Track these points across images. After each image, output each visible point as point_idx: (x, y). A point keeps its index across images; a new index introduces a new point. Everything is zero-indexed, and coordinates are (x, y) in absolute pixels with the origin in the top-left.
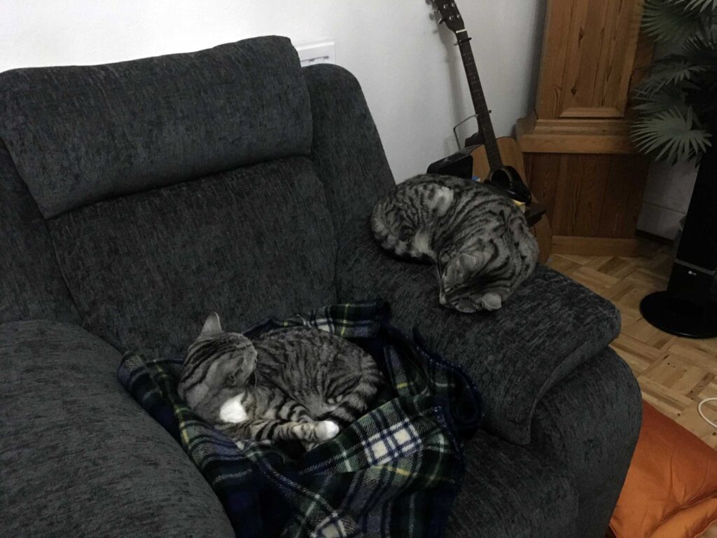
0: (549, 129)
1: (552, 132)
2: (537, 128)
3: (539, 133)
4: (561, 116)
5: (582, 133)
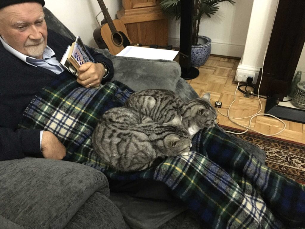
0: (130, 13)
1: (132, 15)
2: (125, 13)
3: (127, 15)
4: (134, 7)
5: (143, 13)
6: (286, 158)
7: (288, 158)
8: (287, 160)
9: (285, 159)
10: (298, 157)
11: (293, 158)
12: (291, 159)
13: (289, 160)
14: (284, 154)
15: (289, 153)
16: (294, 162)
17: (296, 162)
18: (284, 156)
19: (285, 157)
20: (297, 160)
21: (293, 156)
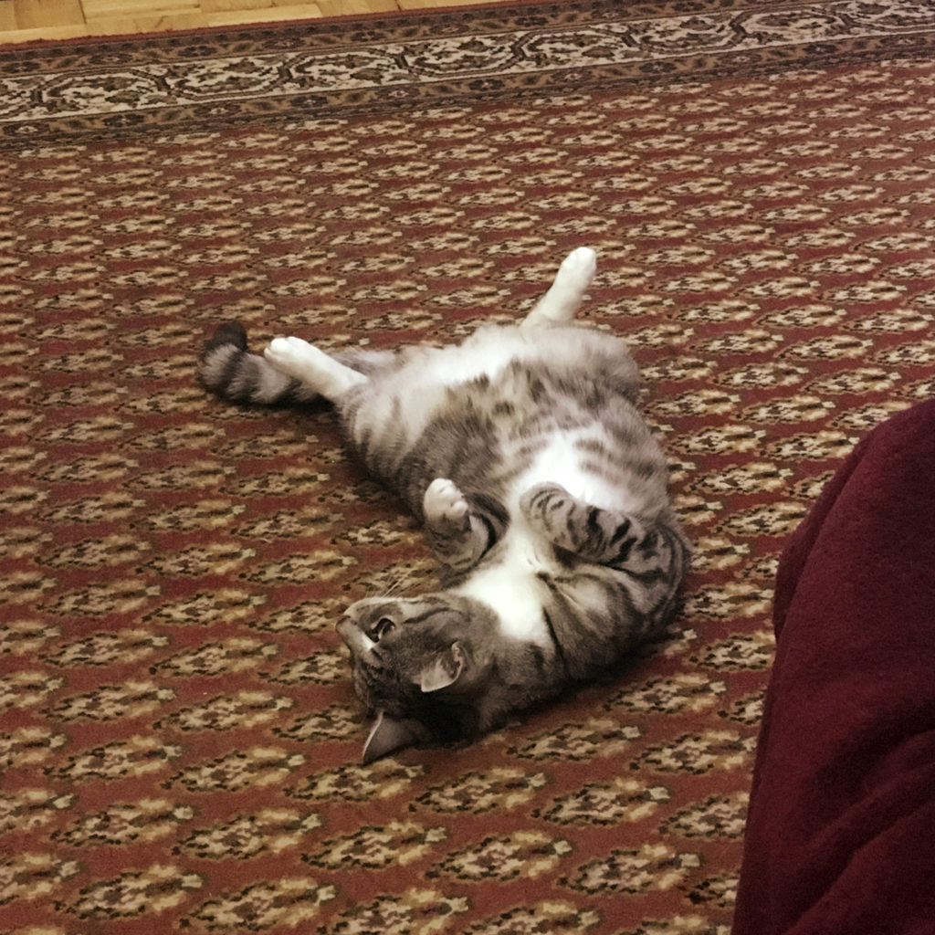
6: (32, 97)
7: (40, 95)
8: (36, 102)
9: (29, 100)
10: (85, 81)
11: (66, 87)
12: (54, 93)
13: (45, 98)
14: (19, 88)
15: (43, 79)
16: (68, 99)
17: (78, 95)
18: (24, 92)
19: (28, 94)
20: (83, 90)
21: (66, 82)
